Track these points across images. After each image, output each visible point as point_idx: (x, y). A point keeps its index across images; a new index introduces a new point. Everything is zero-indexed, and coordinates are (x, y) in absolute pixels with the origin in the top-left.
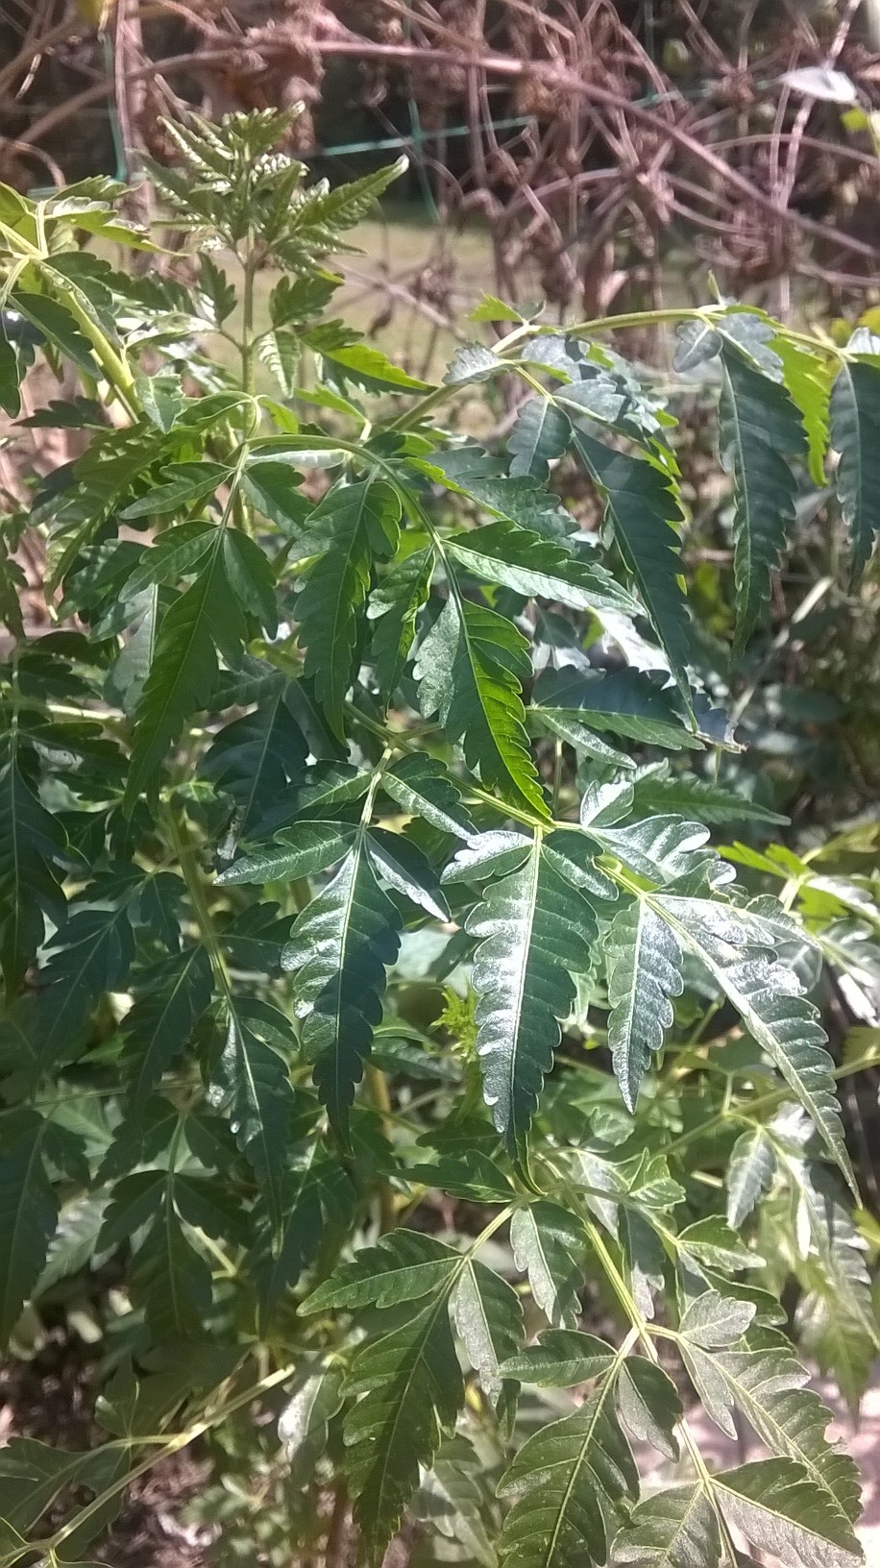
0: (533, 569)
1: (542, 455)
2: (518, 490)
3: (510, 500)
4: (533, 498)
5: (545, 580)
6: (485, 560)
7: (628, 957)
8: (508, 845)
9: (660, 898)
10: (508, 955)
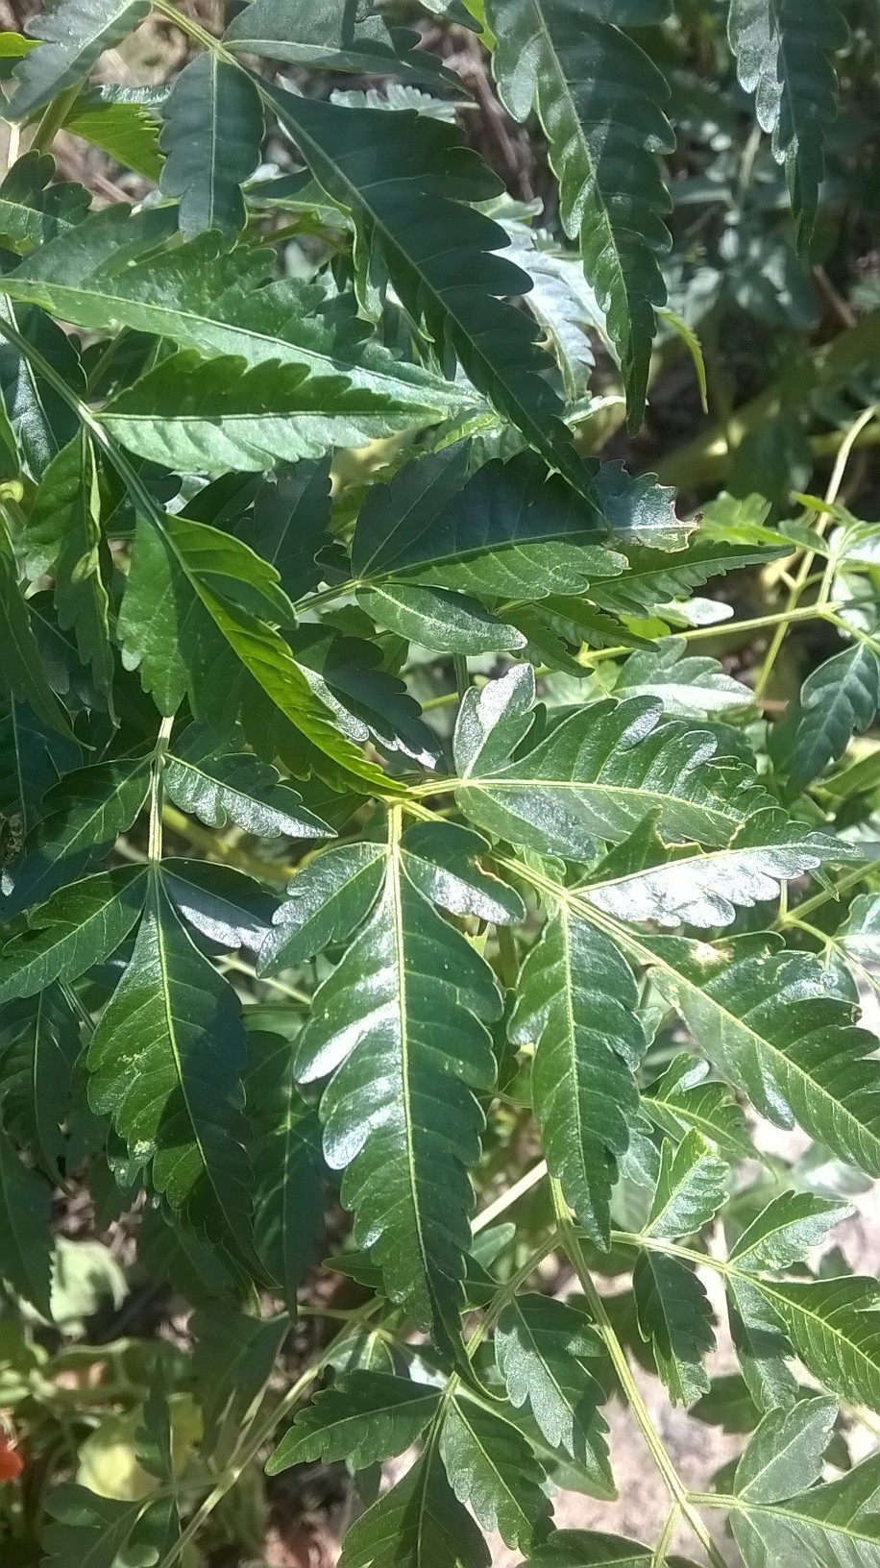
0: (258, 411)
1: (228, 176)
2: (203, 259)
3: (196, 284)
4: (231, 267)
5: (286, 425)
6: (176, 427)
7: (557, 1017)
8: (352, 872)
9: (593, 893)
10: (374, 1073)
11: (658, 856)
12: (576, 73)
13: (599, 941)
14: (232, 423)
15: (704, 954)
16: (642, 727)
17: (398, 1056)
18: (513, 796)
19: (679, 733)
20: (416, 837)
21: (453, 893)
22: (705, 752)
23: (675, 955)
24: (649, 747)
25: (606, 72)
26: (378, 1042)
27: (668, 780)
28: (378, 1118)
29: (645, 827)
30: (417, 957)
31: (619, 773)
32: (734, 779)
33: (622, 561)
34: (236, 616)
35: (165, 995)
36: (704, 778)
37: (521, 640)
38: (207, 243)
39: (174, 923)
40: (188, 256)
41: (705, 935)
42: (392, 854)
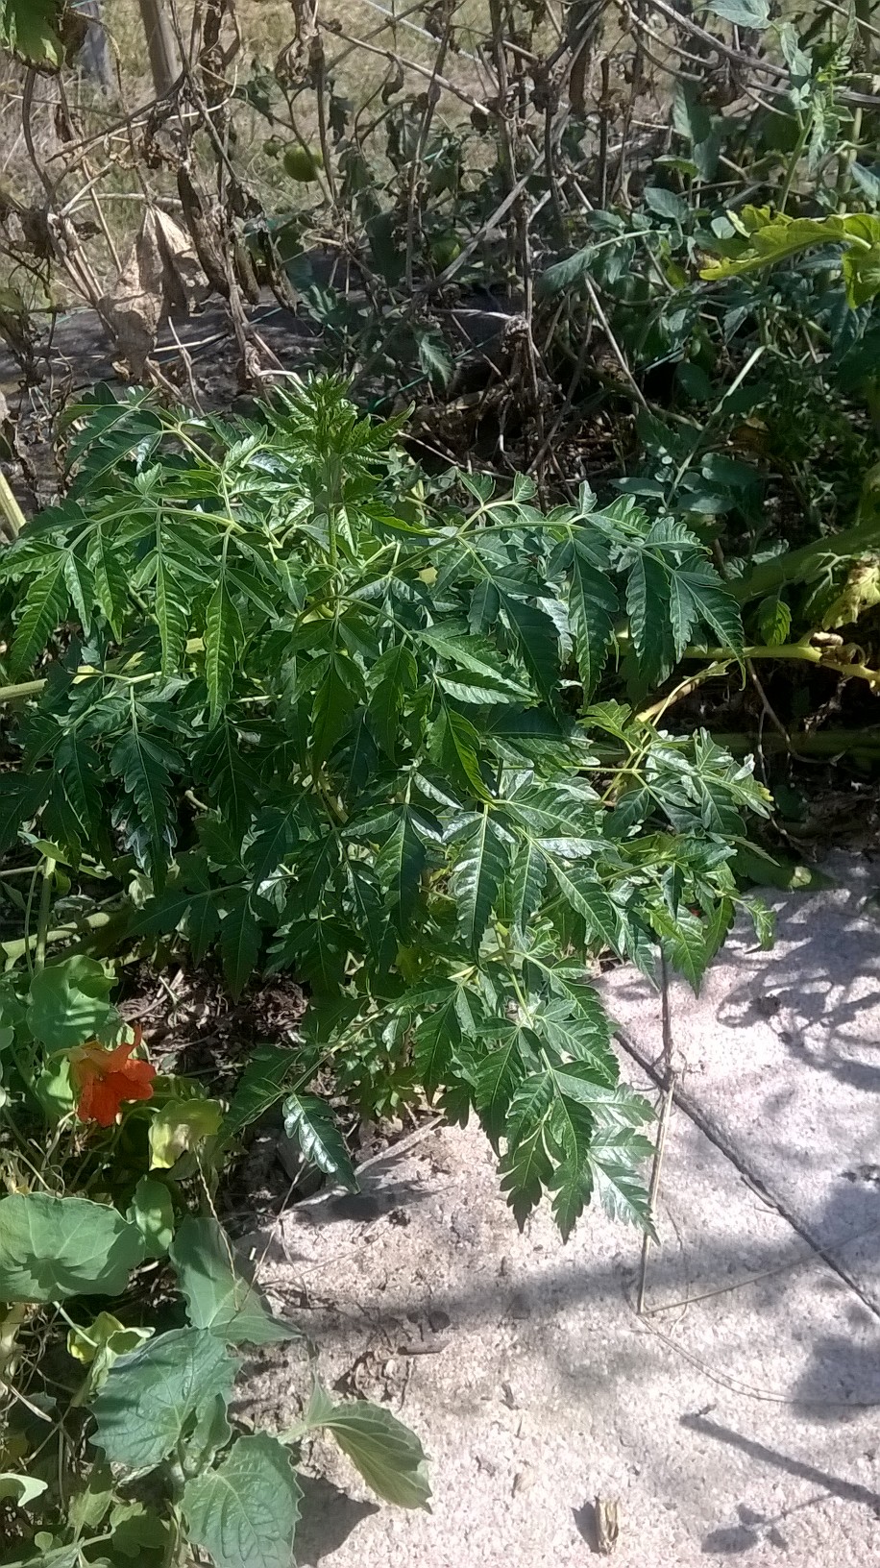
0: (481, 687)
3: (472, 647)
5: (487, 693)
6: (458, 686)
7: (523, 871)
8: (472, 819)
9: (539, 841)
10: (471, 875)
11: (560, 835)
12: (589, 617)
13: (540, 855)
14: (473, 688)
15: (566, 864)
16: (562, 798)
17: (477, 872)
18: (521, 809)
19: (571, 804)
20: (491, 814)
21: (501, 832)
22: (579, 810)
23: (559, 863)
24: (564, 804)
25: (598, 619)
26: (472, 867)
27: (566, 816)
28: (468, 887)
29: (558, 826)
30: (487, 847)
31: (552, 811)
32: (586, 821)
33: (567, 748)
34: (462, 741)
35: (401, 844)
36: (577, 818)
37: (532, 765)
38: (477, 636)
39: (409, 823)
40: (471, 639)
41: (568, 859)
42: (484, 816)
